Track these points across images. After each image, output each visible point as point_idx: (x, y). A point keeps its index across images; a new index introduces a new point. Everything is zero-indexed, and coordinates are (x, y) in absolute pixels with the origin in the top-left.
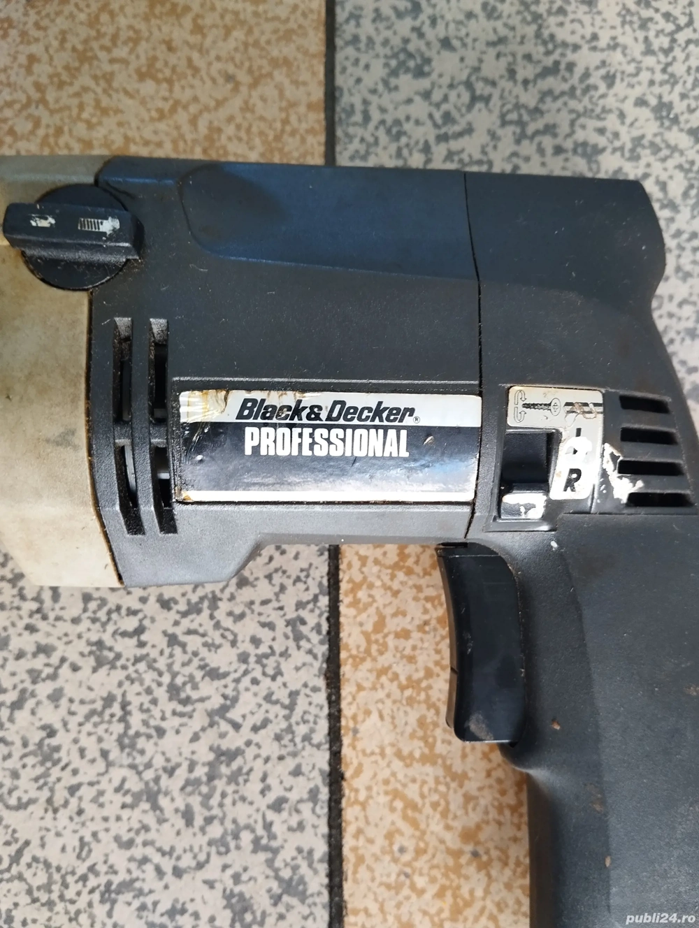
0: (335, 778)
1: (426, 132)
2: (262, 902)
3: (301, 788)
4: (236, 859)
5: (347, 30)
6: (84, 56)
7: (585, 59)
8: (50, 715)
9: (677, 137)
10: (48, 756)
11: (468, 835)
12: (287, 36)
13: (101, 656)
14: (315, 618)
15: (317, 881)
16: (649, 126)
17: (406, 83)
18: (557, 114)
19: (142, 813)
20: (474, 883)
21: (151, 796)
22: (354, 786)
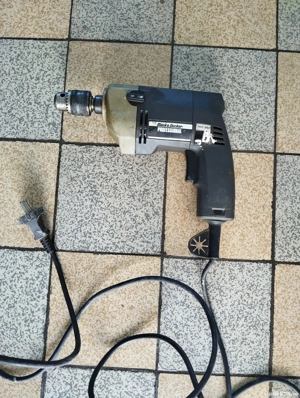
0: (165, 195)
1: (188, 81)
2: (151, 215)
3: (159, 196)
4: (147, 208)
5: (175, 61)
6: (126, 63)
7: (219, 68)
8: (116, 181)
9: (236, 84)
10: (115, 188)
11: (187, 206)
12: (164, 62)
13: (125, 172)
14: (163, 168)
15: (161, 212)
16: (230, 82)
17: (185, 71)
18: (213, 79)
19: (131, 199)
20: (188, 214)
21: (133, 196)
22: (168, 196)
